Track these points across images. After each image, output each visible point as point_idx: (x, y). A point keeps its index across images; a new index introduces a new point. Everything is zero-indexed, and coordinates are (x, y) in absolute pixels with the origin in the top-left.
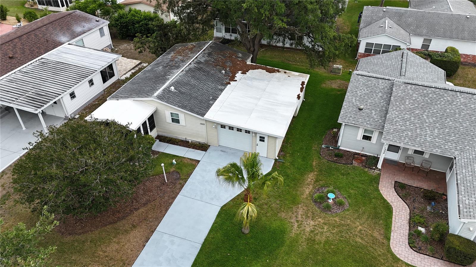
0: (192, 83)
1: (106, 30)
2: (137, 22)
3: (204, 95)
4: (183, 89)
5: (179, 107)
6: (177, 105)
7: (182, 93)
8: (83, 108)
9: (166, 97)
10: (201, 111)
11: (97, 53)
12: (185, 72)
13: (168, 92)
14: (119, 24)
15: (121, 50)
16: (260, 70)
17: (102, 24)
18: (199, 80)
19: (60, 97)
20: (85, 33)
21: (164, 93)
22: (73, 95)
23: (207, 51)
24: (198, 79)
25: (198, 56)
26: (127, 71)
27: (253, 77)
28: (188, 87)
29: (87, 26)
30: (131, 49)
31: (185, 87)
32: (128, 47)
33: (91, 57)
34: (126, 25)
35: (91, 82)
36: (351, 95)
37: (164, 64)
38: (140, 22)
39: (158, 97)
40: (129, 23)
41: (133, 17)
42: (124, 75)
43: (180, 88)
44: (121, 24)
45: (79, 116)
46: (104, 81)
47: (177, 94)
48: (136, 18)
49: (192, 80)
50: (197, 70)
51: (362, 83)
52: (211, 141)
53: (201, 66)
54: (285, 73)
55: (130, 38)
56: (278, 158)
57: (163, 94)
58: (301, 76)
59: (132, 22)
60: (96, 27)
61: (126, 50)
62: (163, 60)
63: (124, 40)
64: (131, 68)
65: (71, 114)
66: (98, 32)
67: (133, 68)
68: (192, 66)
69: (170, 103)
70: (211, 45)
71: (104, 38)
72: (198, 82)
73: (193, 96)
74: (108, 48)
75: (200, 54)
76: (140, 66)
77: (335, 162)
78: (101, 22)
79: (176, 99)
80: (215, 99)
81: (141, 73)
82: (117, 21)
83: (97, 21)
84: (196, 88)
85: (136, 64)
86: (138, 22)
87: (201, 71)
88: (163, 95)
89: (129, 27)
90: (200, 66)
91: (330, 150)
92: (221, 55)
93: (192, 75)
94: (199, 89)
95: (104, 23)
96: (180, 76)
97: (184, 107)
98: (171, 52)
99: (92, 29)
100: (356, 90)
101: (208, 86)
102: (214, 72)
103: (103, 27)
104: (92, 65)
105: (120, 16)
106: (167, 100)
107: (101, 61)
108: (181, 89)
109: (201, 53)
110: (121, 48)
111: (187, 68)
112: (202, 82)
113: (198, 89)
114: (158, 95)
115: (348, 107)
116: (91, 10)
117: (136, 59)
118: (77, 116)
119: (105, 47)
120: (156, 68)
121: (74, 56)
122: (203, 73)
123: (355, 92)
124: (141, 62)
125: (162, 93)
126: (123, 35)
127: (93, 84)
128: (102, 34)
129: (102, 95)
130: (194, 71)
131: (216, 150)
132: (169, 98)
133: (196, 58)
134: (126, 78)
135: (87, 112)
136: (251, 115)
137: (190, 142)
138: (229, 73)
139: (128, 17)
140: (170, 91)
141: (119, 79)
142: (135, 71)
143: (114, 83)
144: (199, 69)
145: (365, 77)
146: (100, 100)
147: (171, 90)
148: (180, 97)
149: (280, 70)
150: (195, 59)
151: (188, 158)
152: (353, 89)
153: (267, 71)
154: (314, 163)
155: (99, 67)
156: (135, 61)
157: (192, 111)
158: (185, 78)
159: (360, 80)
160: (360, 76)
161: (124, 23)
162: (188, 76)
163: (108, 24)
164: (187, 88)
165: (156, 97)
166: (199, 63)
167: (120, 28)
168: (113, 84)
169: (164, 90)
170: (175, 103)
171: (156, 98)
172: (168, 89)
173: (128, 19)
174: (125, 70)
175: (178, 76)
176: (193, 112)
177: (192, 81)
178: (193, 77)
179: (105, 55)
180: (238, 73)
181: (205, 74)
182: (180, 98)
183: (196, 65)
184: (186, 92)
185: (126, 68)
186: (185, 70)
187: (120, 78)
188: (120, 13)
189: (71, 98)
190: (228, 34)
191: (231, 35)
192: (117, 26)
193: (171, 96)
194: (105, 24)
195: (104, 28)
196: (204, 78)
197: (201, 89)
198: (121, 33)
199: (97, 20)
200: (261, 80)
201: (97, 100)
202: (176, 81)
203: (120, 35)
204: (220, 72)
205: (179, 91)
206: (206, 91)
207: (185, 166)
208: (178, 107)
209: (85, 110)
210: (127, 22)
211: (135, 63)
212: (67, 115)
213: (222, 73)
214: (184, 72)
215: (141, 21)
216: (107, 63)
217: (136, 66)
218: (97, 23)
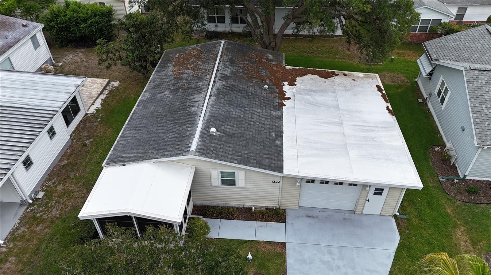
0: (235, 115)
1: (41, 38)
2: (82, 21)
3: (262, 132)
4: (227, 128)
5: (239, 163)
6: (235, 159)
7: (231, 136)
8: (46, 176)
9: (212, 149)
10: (273, 162)
11: (44, 80)
12: (215, 97)
13: (208, 138)
14: (56, 26)
15: (68, 64)
16: (310, 76)
17: (34, 29)
18: (241, 107)
19: (10, 173)
20: (11, 47)
21: (205, 141)
22: (28, 163)
23: (225, 58)
24: (238, 105)
25: (218, 67)
26: (95, 98)
27: (308, 88)
28: (232, 122)
29: (11, 35)
30: (83, 61)
31: (229, 124)
32: (76, 58)
33: (38, 88)
34: (66, 27)
35: (52, 132)
36: (477, 101)
37: (169, 86)
38: (86, 20)
39: (199, 152)
40: (69, 22)
41: (75, 14)
42: (91, 105)
43: (223, 128)
44: (57, 25)
45: (44, 193)
46: (68, 123)
47: (224, 139)
48: (81, 15)
49: (232, 110)
50: (229, 90)
51: (483, 81)
52: (288, 203)
53: (231, 82)
54: (345, 75)
55: (73, 44)
56: (398, 214)
57: (204, 143)
58: (369, 78)
59: (75, 20)
60: (25, 36)
61: (76, 64)
62: (161, 79)
63: (66, 48)
64: (99, 93)
65: (31, 194)
66: (30, 43)
67: (101, 93)
68: (219, 84)
69: (223, 158)
70: (225, 46)
71: (39, 50)
72: (241, 110)
73: (248, 137)
74: (49, 65)
75: (219, 64)
76: (109, 87)
77: (474, 203)
78: (32, 27)
79: (227, 149)
80: (280, 135)
81: (138, 106)
82: (51, 21)
83: (23, 26)
84: (244, 123)
85: (104, 85)
86: (85, 21)
87: (235, 92)
88: (204, 146)
89: (70, 28)
90: (229, 83)
91: (454, 183)
92: (246, 60)
93: (227, 100)
94: (250, 122)
95: (35, 27)
96: (212, 106)
97: (245, 161)
98: (166, 64)
99: (20, 40)
100: (481, 92)
101: (258, 114)
102: (253, 89)
103: (35, 34)
104: (44, 103)
105: (55, 14)
106: (215, 154)
107: (58, 92)
108: (225, 129)
109: (220, 61)
110: (66, 62)
111: (214, 89)
112: (247, 110)
113: (249, 124)
114: (197, 148)
115: (481, 120)
116: (6, 9)
117: (97, 76)
118: (41, 195)
119: (44, 64)
120: (160, 95)
121: (7, 90)
122: (240, 94)
123: (481, 97)
124: (109, 81)
125: (201, 141)
126: (62, 42)
127: (54, 134)
128: (36, 45)
129: (70, 146)
130: (226, 94)
131: (299, 217)
132: (216, 149)
133: (218, 70)
134: (96, 110)
135: (55, 183)
136: (348, 154)
137: (253, 210)
138: (273, 87)
139: (66, 15)
140: (211, 136)
141: (86, 114)
142: (105, 96)
143: (81, 121)
144: (232, 88)
145: (484, 73)
146: (70, 156)
147: (212, 134)
148: (231, 143)
149: (336, 72)
150: (217, 72)
151: (266, 242)
152: (477, 92)
153: (320, 77)
154: (449, 211)
155: (60, 104)
156: (99, 80)
157: (260, 165)
158: (221, 108)
159: (480, 77)
160: (476, 72)
161: (63, 24)
162: (222, 103)
163: (42, 28)
164: (231, 124)
165: (196, 151)
166: (225, 78)
167: (56, 32)
168: (79, 123)
169: (201, 136)
170: (229, 156)
171: (197, 154)
172: (206, 132)
173: (68, 17)
174: (90, 97)
175: (209, 106)
176: (263, 167)
177: (232, 112)
178: (230, 103)
179: (59, 81)
180: (284, 85)
181: (243, 95)
182: (231, 145)
183: (224, 83)
184: (234, 132)
185: (91, 93)
186: (212, 94)
187: (88, 112)
188: (53, 10)
189: (26, 168)
190: (212, 25)
191: (216, 26)
192: (51, 30)
193: (218, 145)
194: (37, 29)
195: (37, 35)
196: (245, 101)
197: (252, 123)
198: (58, 38)
199: (24, 24)
200: (322, 91)
201: (65, 158)
202: (211, 116)
203: (57, 41)
204: (261, 87)
205: (224, 133)
206: (260, 125)
207: (269, 260)
208: (237, 163)
209: (51, 180)
210: (66, 22)
211: (101, 84)
212: (24, 197)
213: (265, 89)
214: (213, 98)
215: (89, 18)
216: (69, 95)
217: (104, 89)
218: (26, 29)
